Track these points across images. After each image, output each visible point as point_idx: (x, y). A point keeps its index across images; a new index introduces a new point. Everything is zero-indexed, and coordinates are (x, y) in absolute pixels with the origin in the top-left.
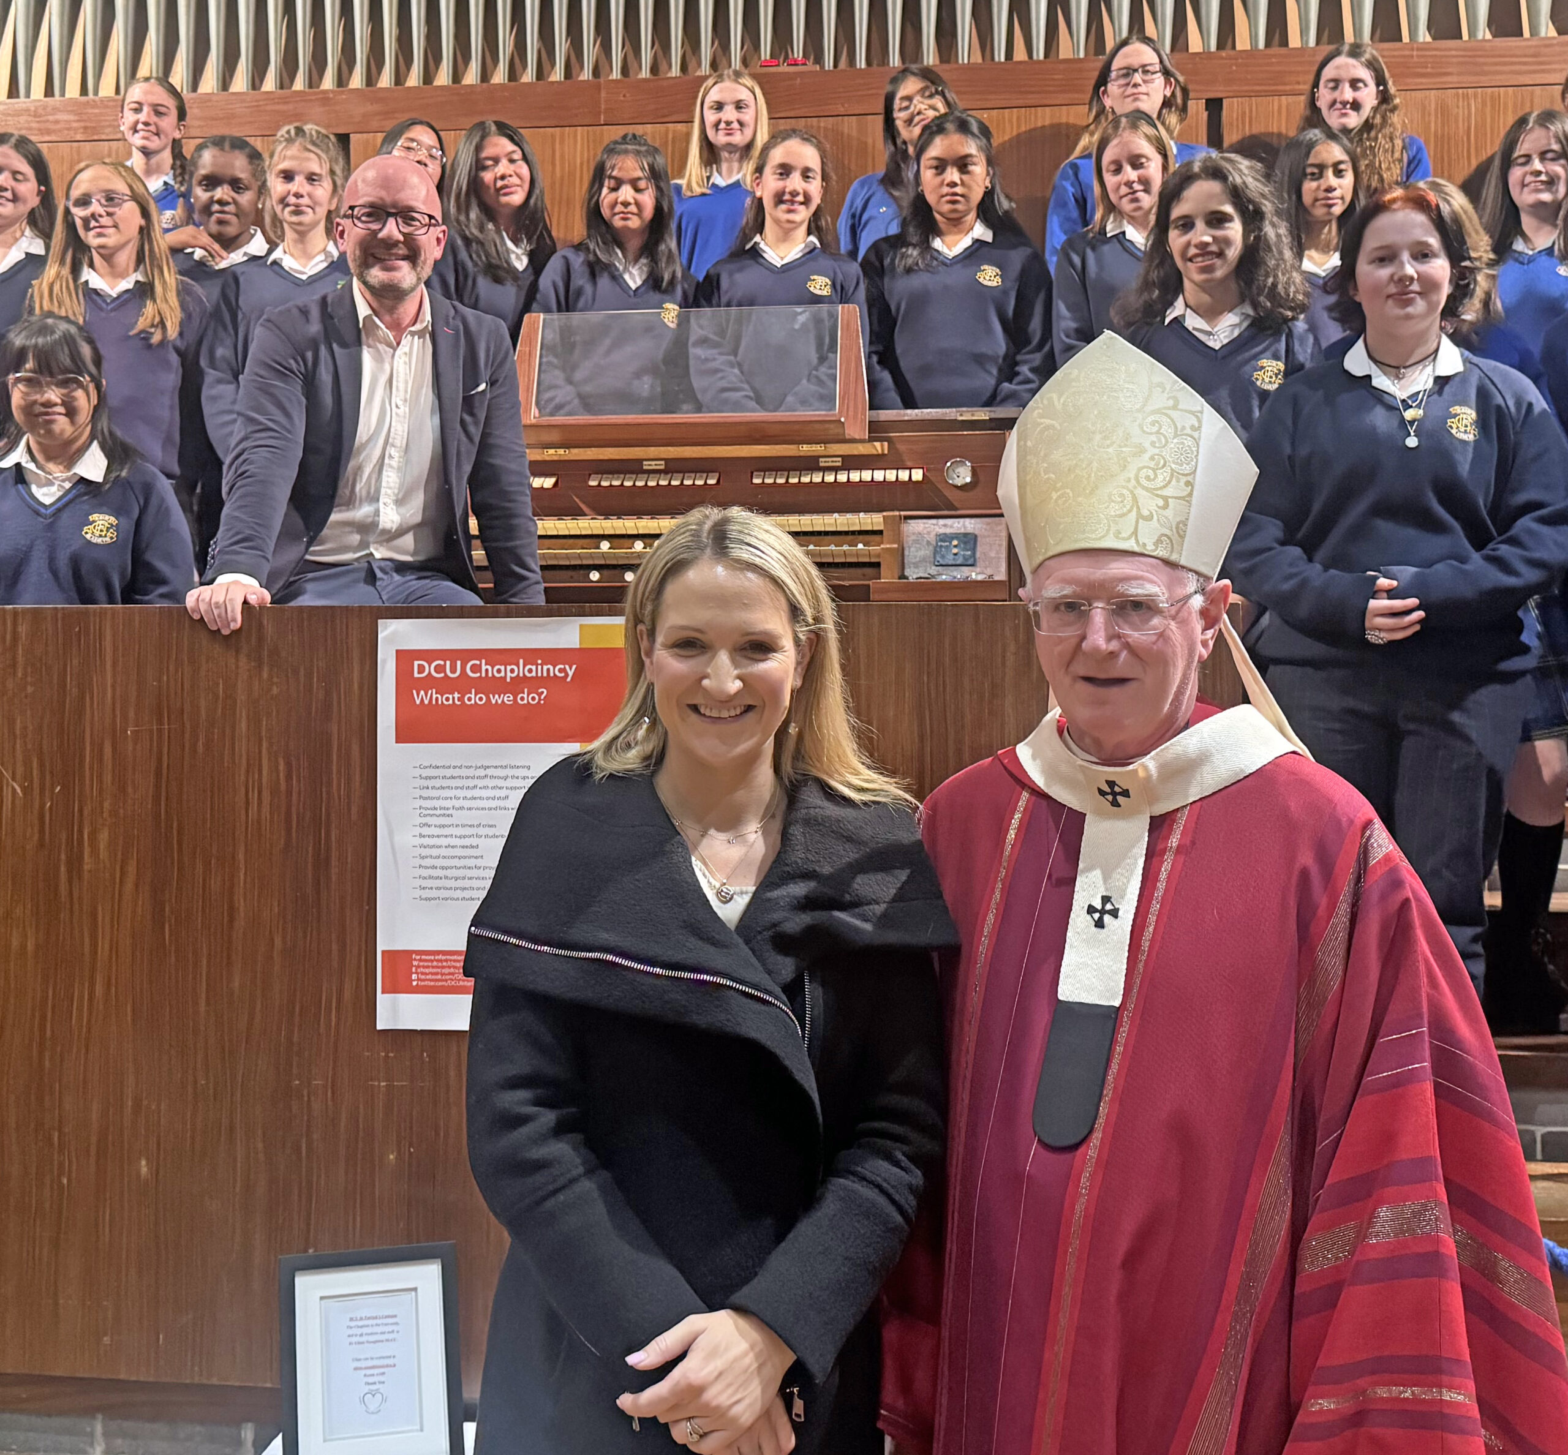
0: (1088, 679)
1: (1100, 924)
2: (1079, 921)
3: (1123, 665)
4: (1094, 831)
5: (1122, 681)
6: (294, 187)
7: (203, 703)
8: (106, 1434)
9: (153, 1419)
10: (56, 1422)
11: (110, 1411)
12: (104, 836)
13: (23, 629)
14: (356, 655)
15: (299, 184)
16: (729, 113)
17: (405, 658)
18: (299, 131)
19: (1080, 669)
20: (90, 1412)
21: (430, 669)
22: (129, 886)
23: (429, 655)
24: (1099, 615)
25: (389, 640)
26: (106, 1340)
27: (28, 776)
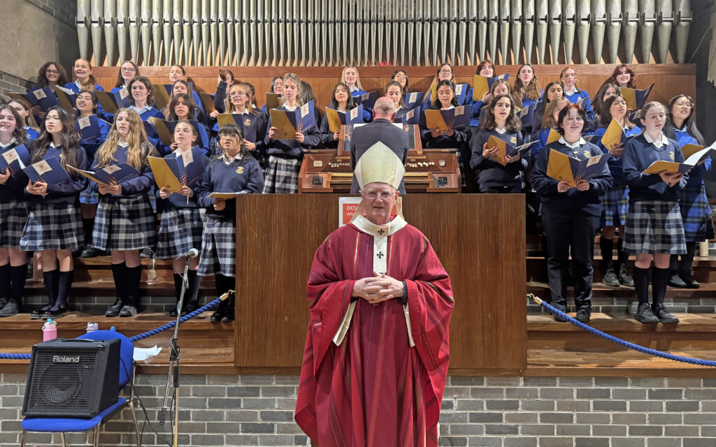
0: (375, 207)
1: (380, 257)
2: (375, 257)
3: (383, 205)
4: (376, 239)
5: (382, 208)
6: (288, 90)
7: (299, 216)
8: (276, 379)
9: (287, 375)
10: (265, 377)
11: (277, 374)
12: (276, 245)
13: (257, 199)
14: (334, 205)
15: (290, 89)
16: (351, 75)
17: (345, 206)
18: (290, 75)
19: (375, 205)
20: (272, 374)
21: (351, 208)
22: (282, 256)
23: (350, 205)
24: (379, 194)
25: (342, 202)
26: (277, 358)
27: (259, 232)
